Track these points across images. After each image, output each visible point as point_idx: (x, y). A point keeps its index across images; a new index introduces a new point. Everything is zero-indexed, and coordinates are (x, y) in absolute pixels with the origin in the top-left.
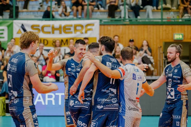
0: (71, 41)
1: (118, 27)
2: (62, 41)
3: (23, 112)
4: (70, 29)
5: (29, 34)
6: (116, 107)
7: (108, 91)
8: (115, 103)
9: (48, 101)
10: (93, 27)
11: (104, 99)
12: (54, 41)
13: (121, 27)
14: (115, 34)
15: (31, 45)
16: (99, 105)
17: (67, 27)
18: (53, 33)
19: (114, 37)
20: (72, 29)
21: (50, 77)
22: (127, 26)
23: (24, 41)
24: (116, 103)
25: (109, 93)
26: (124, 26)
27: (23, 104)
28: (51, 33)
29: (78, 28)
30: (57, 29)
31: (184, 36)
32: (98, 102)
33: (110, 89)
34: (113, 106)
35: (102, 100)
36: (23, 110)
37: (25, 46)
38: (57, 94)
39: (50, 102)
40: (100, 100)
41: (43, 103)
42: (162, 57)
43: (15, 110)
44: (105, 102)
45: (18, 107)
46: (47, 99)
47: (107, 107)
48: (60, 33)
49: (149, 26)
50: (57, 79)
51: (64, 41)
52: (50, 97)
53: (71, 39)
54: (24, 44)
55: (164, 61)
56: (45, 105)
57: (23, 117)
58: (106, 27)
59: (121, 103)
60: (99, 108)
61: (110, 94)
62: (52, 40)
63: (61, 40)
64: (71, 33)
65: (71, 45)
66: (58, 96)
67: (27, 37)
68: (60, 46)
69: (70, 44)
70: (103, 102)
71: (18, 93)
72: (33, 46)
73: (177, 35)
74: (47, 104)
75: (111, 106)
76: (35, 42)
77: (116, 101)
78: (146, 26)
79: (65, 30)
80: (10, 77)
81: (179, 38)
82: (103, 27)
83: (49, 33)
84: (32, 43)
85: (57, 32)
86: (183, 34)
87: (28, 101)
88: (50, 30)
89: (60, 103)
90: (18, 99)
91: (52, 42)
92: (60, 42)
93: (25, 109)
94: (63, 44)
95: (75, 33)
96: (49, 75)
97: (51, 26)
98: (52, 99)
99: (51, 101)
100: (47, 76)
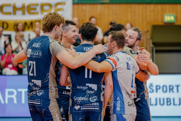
0: (37, 23)
1: (95, 6)
2: (26, 24)
3: (49, 106)
4: (35, 9)
5: (52, 15)
6: (95, 107)
7: (85, 88)
8: (93, 103)
9: (9, 99)
10: (64, 7)
11: (81, 98)
12: (16, 24)
13: (99, 6)
14: (91, 15)
15: (54, 28)
16: (76, 105)
17: (32, 7)
18: (15, 13)
19: (90, 19)
20: (38, 9)
21: (11, 69)
22: (106, 6)
23: (46, 24)
24: (95, 102)
25: (86, 89)
26: (103, 6)
27: (49, 96)
28: (12, 13)
29: (46, 8)
30: (19, 9)
31: (176, 18)
32: (75, 102)
33: (87, 85)
34: (92, 106)
35: (79, 98)
36: (50, 104)
37: (47, 29)
38: (19, 90)
39: (10, 100)
40: (76, 99)
41: (2, 102)
42: (150, 44)
43: (40, 103)
44: (82, 101)
45: (43, 100)
46: (7, 96)
47: (84, 107)
48: (24, 14)
49: (133, 6)
50: (20, 71)
51: (29, 24)
52: (11, 93)
53: (36, 21)
54: (47, 27)
55: (151, 49)
56: (5, 103)
57: (50, 111)
58: (80, 6)
59: (118, 99)
60: (76, 108)
61: (88, 92)
62: (13, 22)
63: (24, 23)
64: (37, 13)
65: (37, 29)
66: (21, 92)
67: (50, 19)
68: (23, 30)
69: (35, 28)
70: (79, 101)
71: (42, 82)
72: (56, 29)
73: (168, 16)
74: (7, 102)
75: (89, 105)
76: (59, 25)
77: (95, 100)
78: (129, 6)
79: (29, 11)
80: (31, 64)
81: (171, 20)
82: (76, 6)
83: (10, 14)
84: (56, 26)
85: (19, 13)
86: (175, 15)
87: (54, 92)
88: (10, 10)
89: (23, 101)
90: (43, 91)
91: (13, 25)
92: (23, 25)
93: (51, 102)
94: (27, 28)
95: (42, 14)
96: (10, 66)
97: (12, 5)
98: (14, 96)
99: (12, 99)
100: (8, 67)
